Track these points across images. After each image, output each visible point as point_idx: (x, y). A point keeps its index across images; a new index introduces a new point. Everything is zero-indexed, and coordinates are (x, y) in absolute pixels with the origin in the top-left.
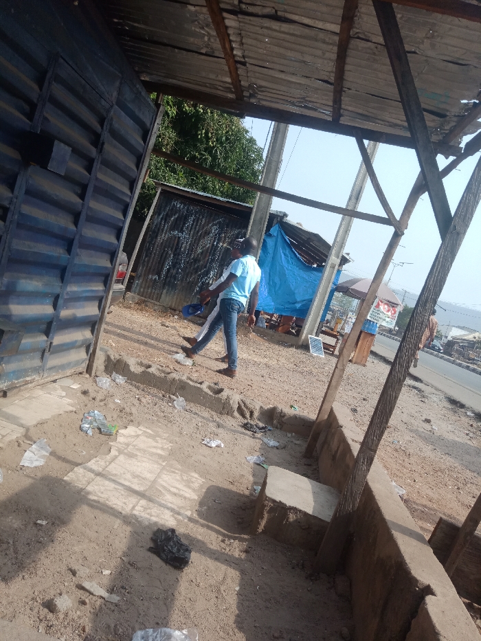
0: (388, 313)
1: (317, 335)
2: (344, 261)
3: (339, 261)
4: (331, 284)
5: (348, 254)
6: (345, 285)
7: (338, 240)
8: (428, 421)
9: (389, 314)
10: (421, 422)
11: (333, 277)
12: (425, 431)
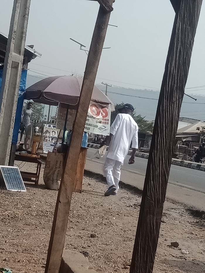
0: (98, 117)
1: (11, 163)
2: (29, 56)
3: (22, 57)
4: (17, 90)
5: (31, 47)
6: (36, 89)
7: (15, 28)
8: (175, 245)
9: (100, 117)
10: (168, 249)
11: (18, 80)
12: (174, 259)
